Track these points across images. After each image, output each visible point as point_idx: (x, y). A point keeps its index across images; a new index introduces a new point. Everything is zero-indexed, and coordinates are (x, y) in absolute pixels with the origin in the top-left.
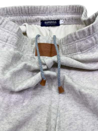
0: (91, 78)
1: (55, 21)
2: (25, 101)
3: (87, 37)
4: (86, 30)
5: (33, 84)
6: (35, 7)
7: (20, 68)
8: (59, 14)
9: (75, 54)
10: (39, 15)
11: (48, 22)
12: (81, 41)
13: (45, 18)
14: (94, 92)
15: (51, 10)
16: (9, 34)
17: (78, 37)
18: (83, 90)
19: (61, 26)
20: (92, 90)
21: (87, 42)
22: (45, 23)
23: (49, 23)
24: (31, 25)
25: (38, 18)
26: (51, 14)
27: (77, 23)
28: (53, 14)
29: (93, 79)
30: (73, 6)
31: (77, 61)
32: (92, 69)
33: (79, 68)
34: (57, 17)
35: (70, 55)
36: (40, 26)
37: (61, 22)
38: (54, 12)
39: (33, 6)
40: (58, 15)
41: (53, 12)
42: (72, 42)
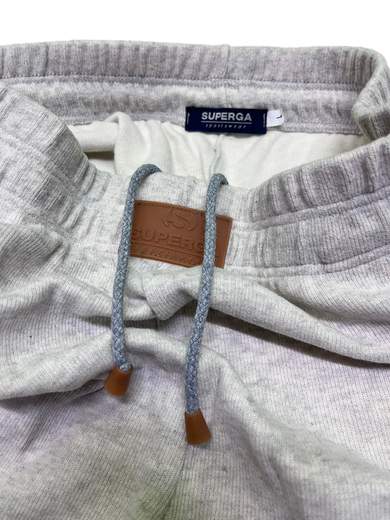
0: (358, 400)
1: (244, 111)
2: (37, 443)
3: (356, 200)
4: (349, 167)
5: (64, 381)
6: (164, 50)
7: (22, 300)
8: (268, 83)
9: (292, 269)
10: (183, 84)
11: (217, 115)
12: (322, 215)
13: (205, 98)
14: (342, 480)
15: (231, 66)
16: (15, 150)
17: (312, 193)
18: (287, 459)
19: (270, 136)
20: (335, 467)
21: (353, 224)
22: (205, 116)
23: (219, 119)
24: (146, 120)
25: (177, 97)
26: (229, 81)
27: (348, 127)
28: (241, 81)
29: (368, 408)
30: (334, 54)
31: (292, 307)
32: (363, 358)
33: (302, 340)
34: (256, 94)
35: (270, 270)
36: (181, 130)
37: (273, 119)
38: (245, 72)
39: (158, 44)
40: (261, 87)
41: (242, 73)
42: (286, 216)
